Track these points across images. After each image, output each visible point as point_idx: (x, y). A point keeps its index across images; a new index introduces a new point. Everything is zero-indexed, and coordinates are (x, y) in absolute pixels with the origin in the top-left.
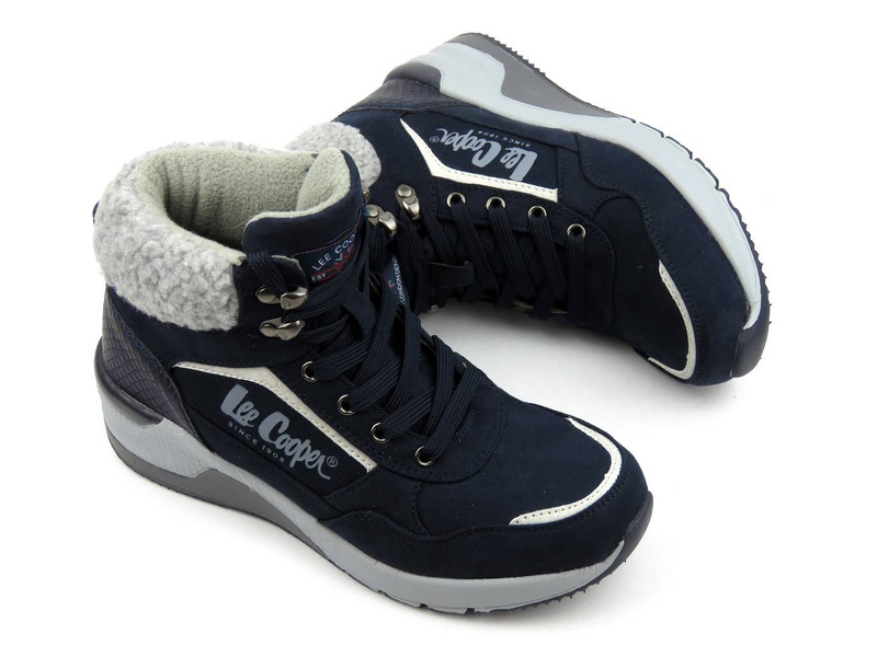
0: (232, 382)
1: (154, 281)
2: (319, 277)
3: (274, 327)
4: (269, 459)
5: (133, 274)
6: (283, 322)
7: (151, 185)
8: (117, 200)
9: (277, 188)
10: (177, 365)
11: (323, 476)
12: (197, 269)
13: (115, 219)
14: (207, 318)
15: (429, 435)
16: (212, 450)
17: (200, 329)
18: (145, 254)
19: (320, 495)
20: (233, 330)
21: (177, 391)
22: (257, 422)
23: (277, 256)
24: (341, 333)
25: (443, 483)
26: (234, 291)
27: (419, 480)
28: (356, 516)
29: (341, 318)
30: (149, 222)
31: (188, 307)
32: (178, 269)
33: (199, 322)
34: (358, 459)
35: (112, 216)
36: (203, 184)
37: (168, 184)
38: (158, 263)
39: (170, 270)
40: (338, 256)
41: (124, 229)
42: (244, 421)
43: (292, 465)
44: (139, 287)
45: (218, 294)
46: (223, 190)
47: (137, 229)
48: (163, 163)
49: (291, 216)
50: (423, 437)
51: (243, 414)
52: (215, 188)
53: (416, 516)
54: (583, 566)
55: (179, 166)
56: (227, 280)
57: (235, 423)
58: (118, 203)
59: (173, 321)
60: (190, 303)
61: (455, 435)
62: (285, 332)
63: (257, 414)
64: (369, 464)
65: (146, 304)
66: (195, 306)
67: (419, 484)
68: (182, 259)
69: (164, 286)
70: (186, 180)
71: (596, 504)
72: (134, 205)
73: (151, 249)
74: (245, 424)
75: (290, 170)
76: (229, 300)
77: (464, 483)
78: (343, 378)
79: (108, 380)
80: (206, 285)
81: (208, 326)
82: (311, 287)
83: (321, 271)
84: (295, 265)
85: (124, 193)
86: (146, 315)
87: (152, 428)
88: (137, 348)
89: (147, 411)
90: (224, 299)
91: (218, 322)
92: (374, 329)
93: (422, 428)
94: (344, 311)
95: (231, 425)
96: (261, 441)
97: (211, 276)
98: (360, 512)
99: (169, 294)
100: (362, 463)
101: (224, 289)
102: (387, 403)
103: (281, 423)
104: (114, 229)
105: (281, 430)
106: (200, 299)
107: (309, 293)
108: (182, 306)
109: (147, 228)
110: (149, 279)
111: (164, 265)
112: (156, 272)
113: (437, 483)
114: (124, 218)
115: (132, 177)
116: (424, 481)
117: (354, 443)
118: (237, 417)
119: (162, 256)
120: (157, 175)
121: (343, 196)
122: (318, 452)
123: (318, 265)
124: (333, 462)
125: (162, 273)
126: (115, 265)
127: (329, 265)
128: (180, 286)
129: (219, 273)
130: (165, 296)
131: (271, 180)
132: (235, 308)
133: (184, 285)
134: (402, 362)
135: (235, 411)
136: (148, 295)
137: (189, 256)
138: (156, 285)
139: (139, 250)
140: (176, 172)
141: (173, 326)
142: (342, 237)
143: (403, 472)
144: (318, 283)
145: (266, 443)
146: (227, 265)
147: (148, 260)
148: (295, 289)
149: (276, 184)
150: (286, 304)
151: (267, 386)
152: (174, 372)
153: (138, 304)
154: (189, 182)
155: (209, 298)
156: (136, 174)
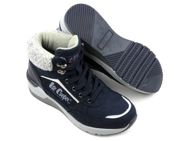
0: (51, 81)
1: (36, 59)
2: (70, 62)
3: (60, 71)
4: (58, 98)
5: (32, 57)
6: (62, 71)
7: (39, 38)
8: (31, 41)
9: (65, 42)
10: (41, 76)
11: (69, 103)
12: (45, 58)
13: (30, 45)
14: (46, 68)
15: (91, 97)
16: (47, 94)
17: (45, 70)
18: (35, 54)
19: (68, 107)
20: (51, 71)
21: (41, 82)
22: (56, 90)
23: (61, 57)
24: (74, 74)
25: (93, 107)
26: (52, 63)
27: (88, 106)
28: (74, 112)
29: (75, 71)
30: (37, 47)
31: (43, 66)
32: (41, 58)
33: (45, 69)
34: (76, 100)
35: (30, 44)
36: (50, 39)
37: (43, 38)
38: (37, 56)
39: (40, 58)
40: (74, 58)
41: (32, 48)
42: (53, 89)
43: (62, 100)
44: (34, 60)
45: (48, 64)
46: (54, 41)
47: (34, 48)
48: (42, 34)
49: (65, 49)
50: (90, 97)
51: (53, 88)
52: (52, 40)
53: (86, 114)
54: (120, 128)
55: (45, 35)
56: (50, 61)
57: (52, 90)
58: (31, 42)
59: (40, 68)
60: (43, 65)
61: (97, 97)
62: (62, 73)
63: (56, 88)
64: (78, 102)
65: (35, 64)
66: (44, 66)
67: (88, 107)
68: (42, 56)
69: (38, 61)
70: (46, 38)
71: (124, 116)
72: (35, 43)
73: (36, 53)
74: (54, 90)
75: (68, 38)
76: (51, 65)
77: (97, 108)
78: (74, 83)
79: (29, 77)
80: (46, 62)
81: (46, 70)
82: (68, 64)
83: (70, 61)
84: (64, 60)
85: (33, 40)
86: (35, 66)
87: (36, 88)
88: (34, 72)
89: (35, 84)
90: (50, 65)
91: (48, 69)
92: (82, 73)
93: (90, 95)
94: (75, 69)
95: (51, 90)
96: (56, 94)
97: (47, 60)
98: (75, 111)
99: (39, 62)
100: (76, 101)
101: (50, 63)
102: (83, 89)
103: (61, 91)
104: (30, 47)
105: (61, 92)
106: (45, 64)
107: (67, 66)
108: (41, 65)
109: (36, 48)
110: (35, 59)
111: (38, 57)
112: (37, 58)
113: (92, 107)
114: (32, 45)
115: (35, 36)
116: (89, 106)
117: (75, 97)
118: (52, 88)
119: (38, 55)
120: (41, 36)
121: (76, 46)
122: (68, 98)
123: (70, 60)
124: (71, 100)
125: (38, 58)
126: (30, 55)
127: (72, 60)
128: (41, 61)
129: (49, 59)
130: (38, 63)
131: (64, 40)
132: (52, 67)
133: (42, 61)
134: (87, 81)
135: (52, 87)
136: (35, 62)
137: (43, 55)
138: (37, 60)
139: (34, 53)
140: (45, 36)
141: (40, 69)
142: (76, 54)
143: (85, 104)
144: (70, 63)
145: (58, 95)
146: (51, 58)
147: (35, 55)
148: (64, 64)
149: (65, 41)
150: (62, 67)
151: (58, 83)
152: (40, 78)
153: (34, 63)
154: (47, 38)
155: (46, 64)
156: (36, 36)
